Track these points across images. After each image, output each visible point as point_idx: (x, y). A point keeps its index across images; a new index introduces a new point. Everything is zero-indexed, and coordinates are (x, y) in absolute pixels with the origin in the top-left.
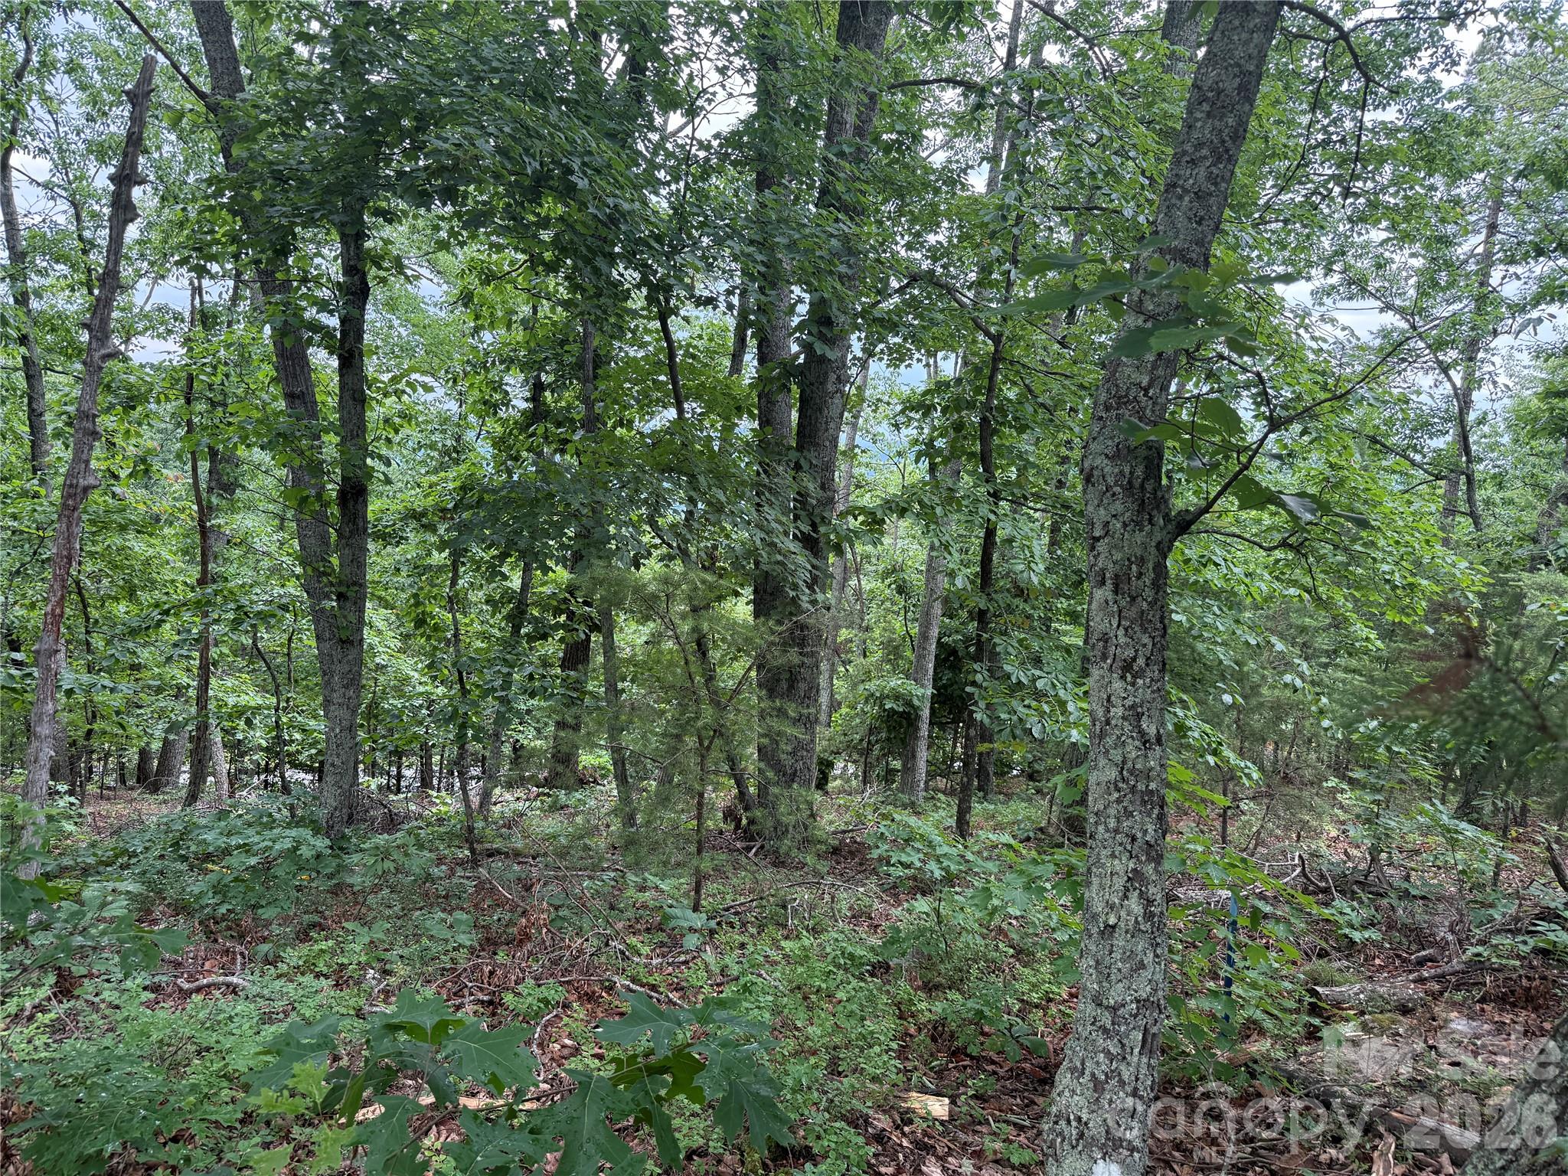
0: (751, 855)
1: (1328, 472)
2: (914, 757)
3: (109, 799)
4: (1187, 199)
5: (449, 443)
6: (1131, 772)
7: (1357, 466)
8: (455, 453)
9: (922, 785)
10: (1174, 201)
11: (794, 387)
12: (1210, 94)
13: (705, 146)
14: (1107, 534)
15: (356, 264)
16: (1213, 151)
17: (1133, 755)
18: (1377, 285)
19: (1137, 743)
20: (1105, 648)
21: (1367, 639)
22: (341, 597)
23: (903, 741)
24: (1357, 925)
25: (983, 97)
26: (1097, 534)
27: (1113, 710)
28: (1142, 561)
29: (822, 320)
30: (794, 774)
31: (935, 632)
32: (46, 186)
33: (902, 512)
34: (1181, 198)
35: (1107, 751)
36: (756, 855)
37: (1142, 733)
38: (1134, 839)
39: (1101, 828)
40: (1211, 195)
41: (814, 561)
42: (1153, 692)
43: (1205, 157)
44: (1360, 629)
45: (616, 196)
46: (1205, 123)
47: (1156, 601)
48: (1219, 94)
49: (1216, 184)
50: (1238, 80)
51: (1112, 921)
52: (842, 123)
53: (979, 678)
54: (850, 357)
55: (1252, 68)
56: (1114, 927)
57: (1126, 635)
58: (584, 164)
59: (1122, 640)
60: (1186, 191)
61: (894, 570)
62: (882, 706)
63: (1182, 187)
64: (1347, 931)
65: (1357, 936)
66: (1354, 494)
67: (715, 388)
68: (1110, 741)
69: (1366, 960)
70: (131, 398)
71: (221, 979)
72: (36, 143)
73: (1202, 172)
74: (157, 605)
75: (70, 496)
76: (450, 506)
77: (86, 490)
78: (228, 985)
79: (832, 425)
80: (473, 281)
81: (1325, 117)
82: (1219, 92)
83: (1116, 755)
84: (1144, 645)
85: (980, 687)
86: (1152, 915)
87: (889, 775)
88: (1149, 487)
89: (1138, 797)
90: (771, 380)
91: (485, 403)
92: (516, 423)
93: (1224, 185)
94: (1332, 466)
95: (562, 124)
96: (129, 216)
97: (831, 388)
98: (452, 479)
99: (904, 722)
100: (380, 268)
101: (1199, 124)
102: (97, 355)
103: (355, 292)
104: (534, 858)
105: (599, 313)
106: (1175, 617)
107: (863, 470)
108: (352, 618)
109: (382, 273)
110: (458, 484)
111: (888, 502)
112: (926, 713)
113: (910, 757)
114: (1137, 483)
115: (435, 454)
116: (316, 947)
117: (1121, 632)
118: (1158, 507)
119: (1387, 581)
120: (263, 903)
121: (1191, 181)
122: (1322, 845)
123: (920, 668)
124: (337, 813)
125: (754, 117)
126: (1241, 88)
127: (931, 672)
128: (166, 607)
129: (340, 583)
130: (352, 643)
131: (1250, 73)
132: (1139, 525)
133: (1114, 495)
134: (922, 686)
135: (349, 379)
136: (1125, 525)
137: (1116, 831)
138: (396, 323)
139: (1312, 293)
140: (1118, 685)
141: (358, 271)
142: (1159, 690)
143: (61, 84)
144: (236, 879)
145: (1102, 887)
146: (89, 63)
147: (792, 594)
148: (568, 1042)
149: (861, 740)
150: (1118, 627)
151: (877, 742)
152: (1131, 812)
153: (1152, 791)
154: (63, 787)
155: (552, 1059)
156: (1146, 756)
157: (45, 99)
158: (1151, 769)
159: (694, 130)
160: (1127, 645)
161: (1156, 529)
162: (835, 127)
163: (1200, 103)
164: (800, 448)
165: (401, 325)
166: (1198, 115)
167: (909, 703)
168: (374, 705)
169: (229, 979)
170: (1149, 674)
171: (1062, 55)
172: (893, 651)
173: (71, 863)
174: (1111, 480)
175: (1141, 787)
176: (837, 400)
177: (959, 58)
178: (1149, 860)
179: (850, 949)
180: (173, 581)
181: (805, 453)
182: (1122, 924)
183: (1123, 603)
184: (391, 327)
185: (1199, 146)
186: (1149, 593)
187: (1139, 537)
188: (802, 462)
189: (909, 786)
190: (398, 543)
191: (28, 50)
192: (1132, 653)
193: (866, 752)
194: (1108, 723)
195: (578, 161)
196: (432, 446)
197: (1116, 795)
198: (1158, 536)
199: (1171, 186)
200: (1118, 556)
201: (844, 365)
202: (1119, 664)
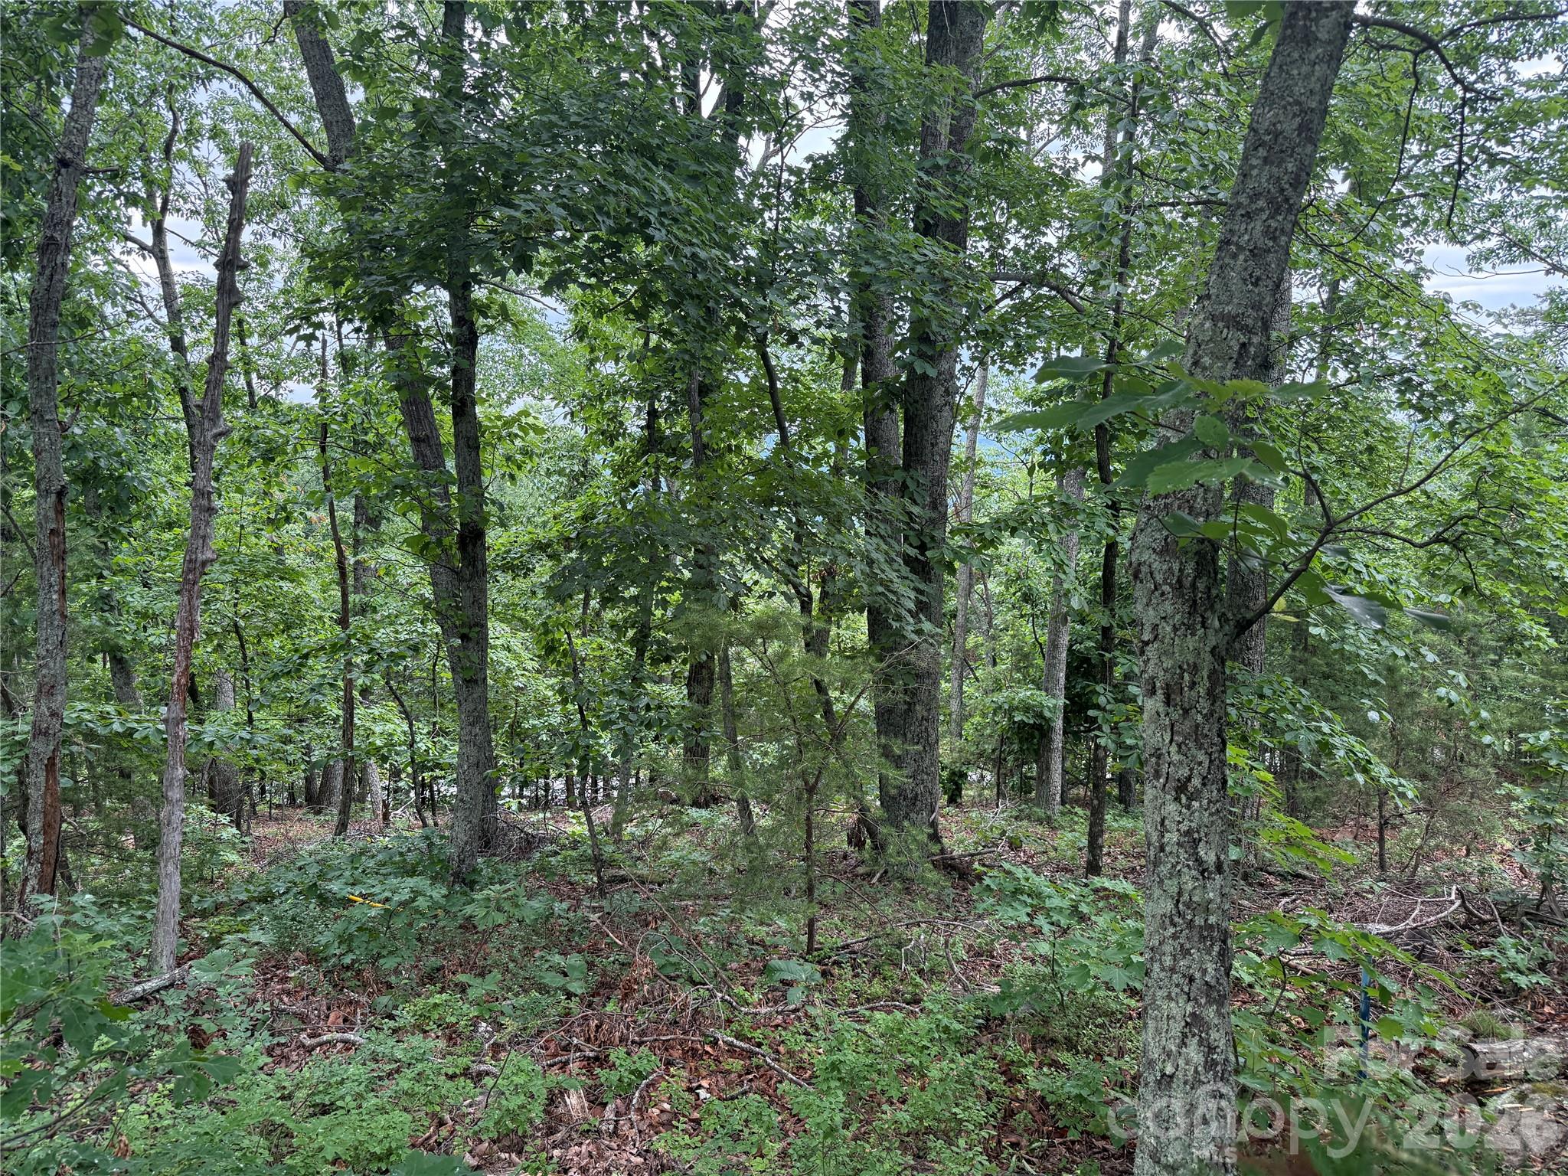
0: (875, 880)
1: (1484, 462)
2: (1048, 769)
3: (276, 819)
4: (1242, 257)
5: (576, 468)
6: (1188, 905)
7: (1518, 453)
8: (584, 476)
9: (1058, 798)
10: (1227, 260)
11: (898, 408)
12: (1267, 138)
13: (797, 172)
14: (1156, 638)
15: (465, 314)
16: (1271, 201)
17: (1190, 886)
18: (1543, 244)
19: (1194, 873)
20: (1158, 764)
21: (1539, 638)
22: (464, 637)
23: (1037, 752)
24: (1523, 969)
25: (1082, 96)
26: (1146, 637)
27: (1167, 835)
28: (1195, 669)
29: (922, 337)
30: (916, 798)
31: (1065, 640)
32: (200, 245)
33: (1014, 532)
34: (1235, 256)
35: (1161, 882)
36: (879, 881)
37: (1199, 861)
38: (1191, 980)
39: (1156, 966)
40: (1269, 251)
41: (922, 586)
42: (1211, 814)
43: (1262, 210)
44: (1529, 625)
45: (692, 244)
46: (1261, 170)
47: (1212, 713)
48: (1276, 137)
49: (1274, 239)
50: (1298, 120)
51: (1169, 1070)
52: (936, 135)
53: (1102, 700)
54: (958, 366)
55: (1314, 105)
56: (1171, 1077)
57: (1179, 752)
58: (662, 214)
59: (1175, 757)
60: (1240, 248)
61: (1019, 578)
62: (1011, 718)
63: (1237, 244)
64: (1512, 975)
65: (1522, 981)
66: (1514, 482)
67: (820, 409)
68: (1164, 869)
69: (1533, 1008)
70: (270, 451)
71: (339, 1035)
72: (189, 206)
73: (1258, 226)
74: (296, 651)
75: (190, 571)
76: (573, 536)
77: (204, 564)
78: (345, 1042)
79: (942, 439)
80: (586, 315)
81: (1471, 73)
82: (1277, 135)
83: (1172, 886)
84: (1200, 764)
85: (1104, 710)
86: (1215, 1063)
87: (1024, 787)
88: (1201, 586)
89: (1195, 932)
90: (873, 401)
91: (603, 433)
92: (632, 451)
93: (1284, 238)
94: (1489, 454)
95: (639, 176)
96: (233, 300)
97: (938, 400)
98: (574, 510)
99: (1036, 733)
100: (486, 317)
101: (1255, 172)
102: (209, 435)
103: (466, 340)
104: (660, 885)
105: (687, 357)
106: (1313, 630)
107: (989, 470)
108: (475, 658)
109: (491, 322)
110: (580, 513)
111: (997, 521)
112: (1059, 724)
113: (1046, 768)
114: (1187, 582)
115: (564, 480)
116: (431, 1001)
117: (1174, 749)
118: (1212, 607)
119: (1556, 578)
120: (385, 953)
121: (1246, 237)
122: (1493, 860)
123: (1051, 677)
124: (468, 848)
125: (846, 138)
126: (1300, 129)
127: (1062, 681)
128: (305, 651)
129: (463, 625)
130: (476, 682)
131: (1312, 110)
132: (1190, 628)
133: (1163, 594)
134: (1054, 696)
135: (463, 427)
136: (1175, 629)
137: (1173, 970)
138: (526, 351)
139: (1468, 259)
140: (1172, 808)
141: (466, 322)
142: (1218, 811)
143: (207, 149)
144: (360, 929)
145: (1158, 1031)
146: (230, 127)
147: (895, 625)
148: (667, 1106)
149: (994, 751)
150: (1171, 741)
151: (1009, 753)
152: (1188, 950)
153: (1211, 926)
154: (224, 819)
155: (651, 1125)
156: (1205, 887)
157: (194, 163)
158: (1210, 901)
159: (783, 158)
160: (1181, 762)
161: (1210, 632)
162: (929, 141)
163: (1256, 149)
164: (907, 467)
165: (531, 354)
166: (1254, 162)
167: (1040, 715)
168: (516, 724)
169: (346, 1036)
170: (1206, 794)
171: (1181, 30)
172: (1022, 659)
173: (226, 899)
174: (1159, 578)
175: (1199, 921)
176: (946, 412)
177: (1072, 42)
178: (1210, 1001)
179: (945, 1021)
180: (320, 618)
181: (912, 472)
182: (1180, 1074)
183: (1175, 716)
184: (522, 356)
185: (1255, 197)
186: (1204, 705)
187: (1191, 642)
188: (909, 482)
189: (1045, 800)
190: (525, 575)
191: (176, 120)
192: (1186, 772)
193: (999, 763)
194: (1162, 849)
195: (655, 212)
196: (561, 472)
197: (1172, 930)
198: (1212, 641)
199: (1225, 243)
200: (1168, 663)
201: (952, 376)
202: (1172, 784)
